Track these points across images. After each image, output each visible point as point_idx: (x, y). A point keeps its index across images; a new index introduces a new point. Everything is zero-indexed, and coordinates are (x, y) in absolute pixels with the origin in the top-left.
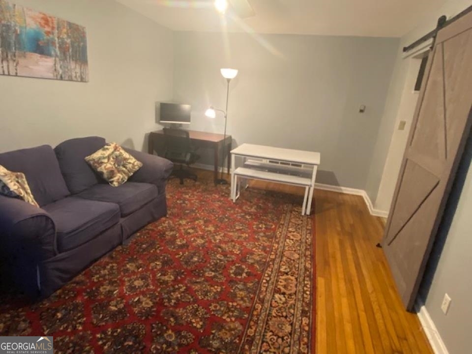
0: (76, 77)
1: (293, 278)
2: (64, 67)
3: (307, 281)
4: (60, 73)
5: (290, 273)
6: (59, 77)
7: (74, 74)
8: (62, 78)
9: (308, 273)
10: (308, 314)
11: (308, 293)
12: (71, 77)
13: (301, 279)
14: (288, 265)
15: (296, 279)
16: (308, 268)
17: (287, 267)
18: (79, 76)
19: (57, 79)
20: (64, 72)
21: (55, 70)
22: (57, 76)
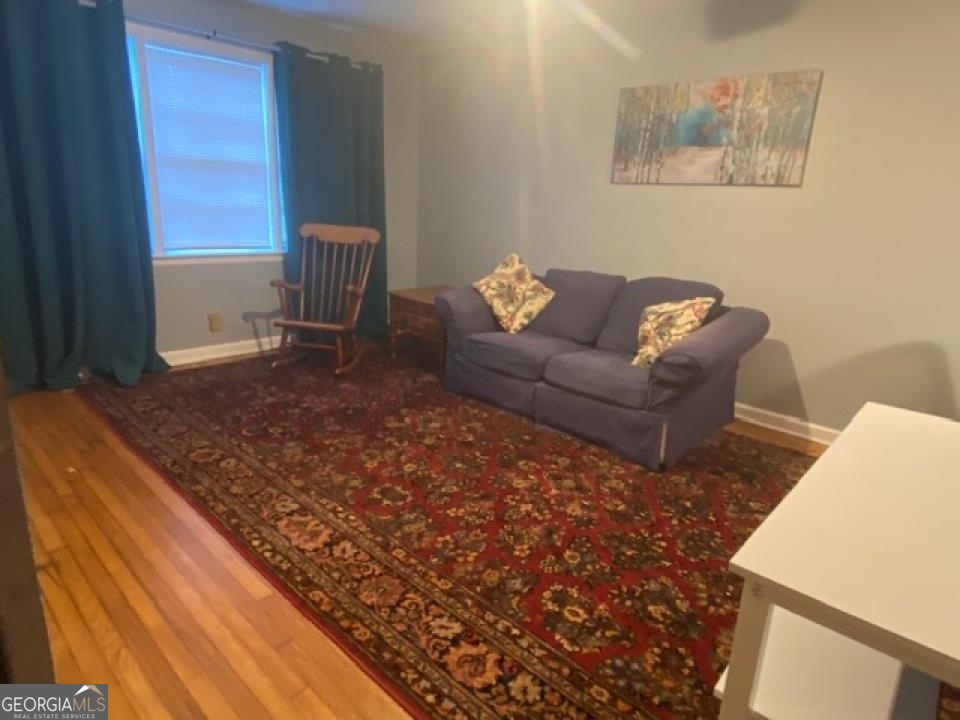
0: (764, 177)
1: (310, 546)
2: (741, 161)
3: (281, 562)
4: (730, 172)
5: (327, 550)
6: (725, 180)
7: (760, 171)
8: (730, 183)
9: (299, 579)
10: (224, 517)
11: (268, 554)
12: (754, 177)
13: (295, 557)
14: (351, 561)
15: (303, 551)
16: (311, 591)
17: (346, 556)
18: (772, 175)
19: (720, 185)
20: (739, 171)
21: (722, 168)
22: (721, 179)
